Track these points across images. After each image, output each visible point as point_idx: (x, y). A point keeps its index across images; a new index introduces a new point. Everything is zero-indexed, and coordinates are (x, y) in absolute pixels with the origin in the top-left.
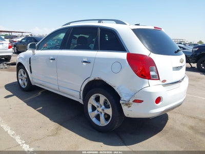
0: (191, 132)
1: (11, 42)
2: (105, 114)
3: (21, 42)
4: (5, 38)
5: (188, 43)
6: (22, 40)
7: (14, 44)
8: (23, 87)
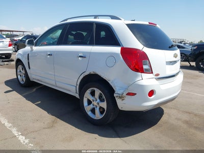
0: (185, 126)
1: (12, 41)
2: (100, 108)
3: (21, 40)
4: (6, 37)
5: (188, 42)
6: (23, 38)
7: (14, 42)
8: (22, 82)
